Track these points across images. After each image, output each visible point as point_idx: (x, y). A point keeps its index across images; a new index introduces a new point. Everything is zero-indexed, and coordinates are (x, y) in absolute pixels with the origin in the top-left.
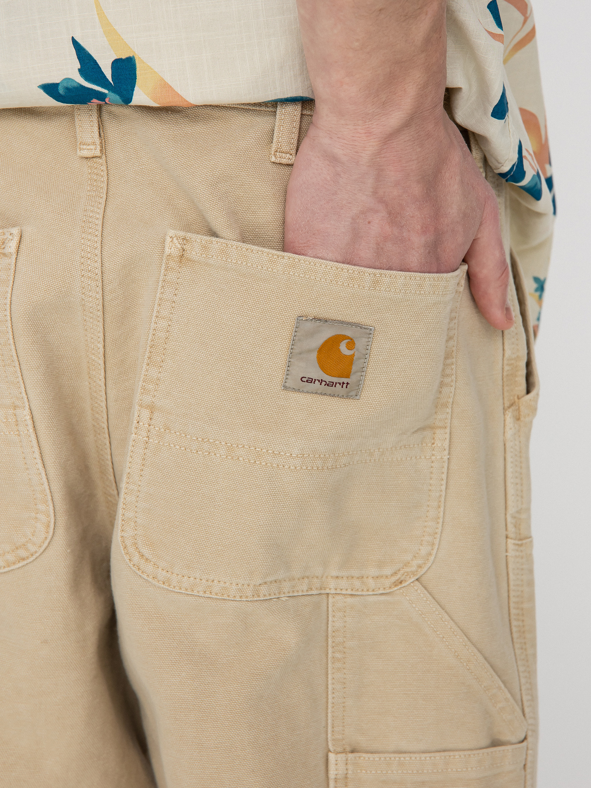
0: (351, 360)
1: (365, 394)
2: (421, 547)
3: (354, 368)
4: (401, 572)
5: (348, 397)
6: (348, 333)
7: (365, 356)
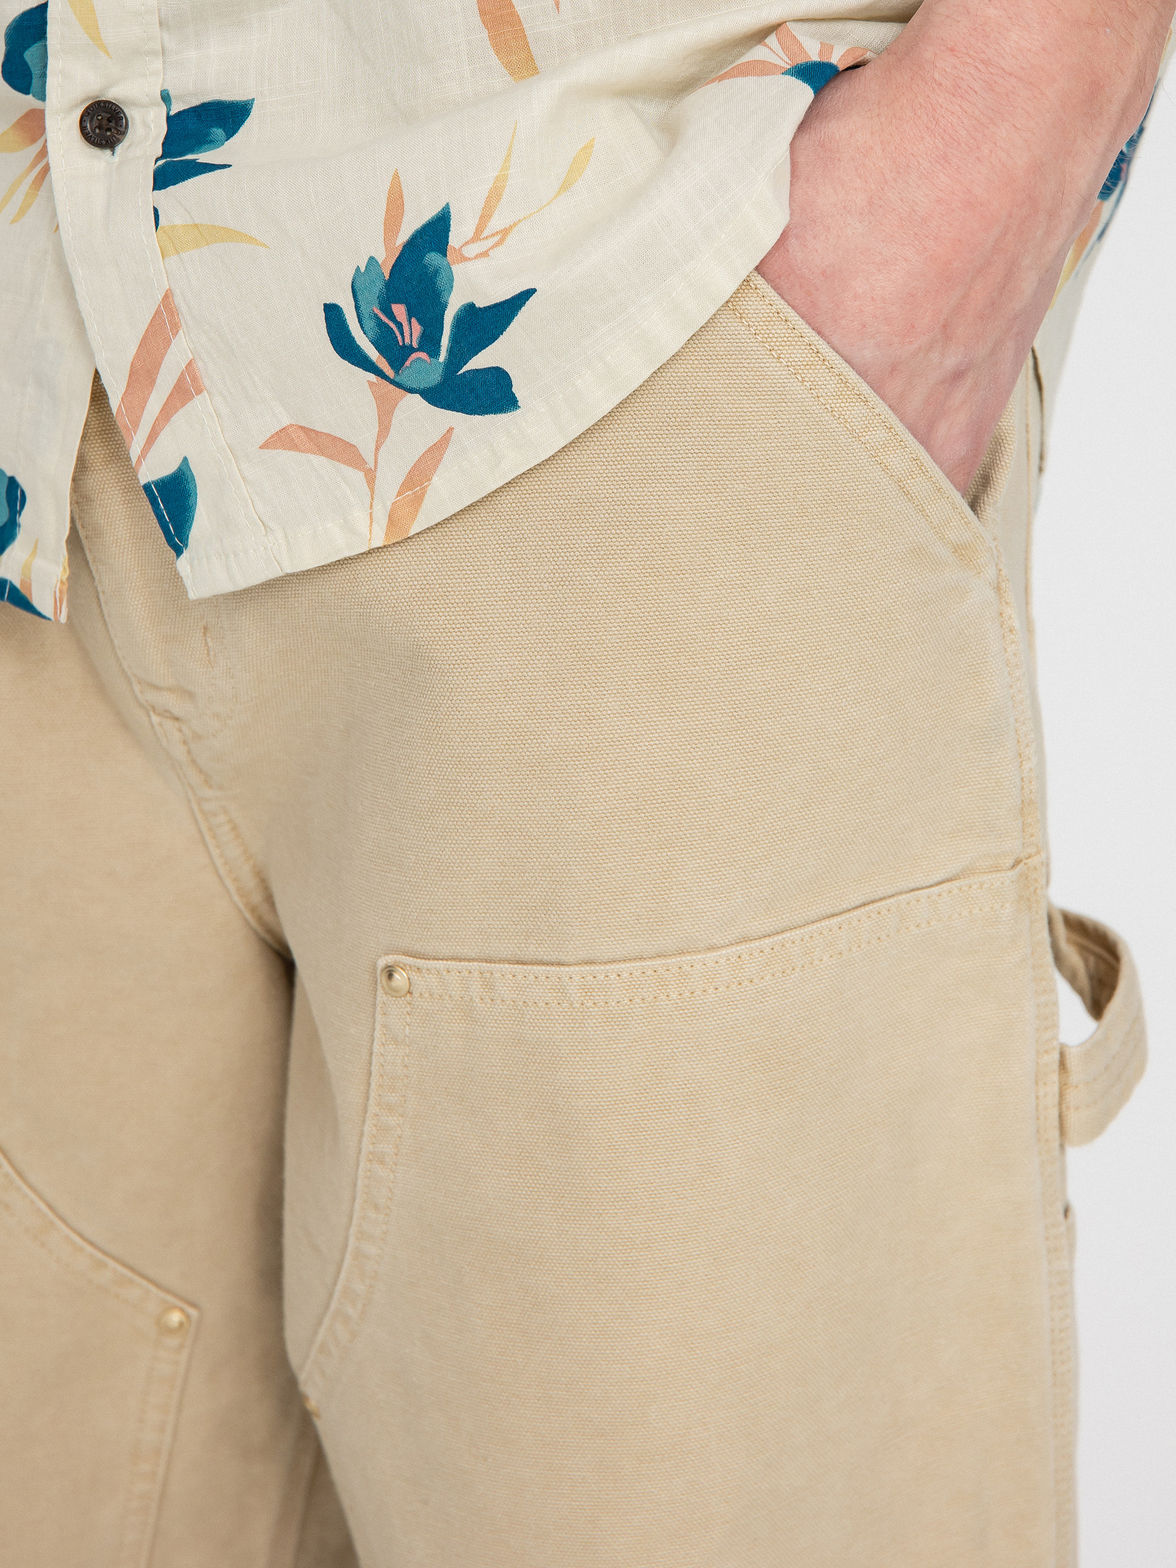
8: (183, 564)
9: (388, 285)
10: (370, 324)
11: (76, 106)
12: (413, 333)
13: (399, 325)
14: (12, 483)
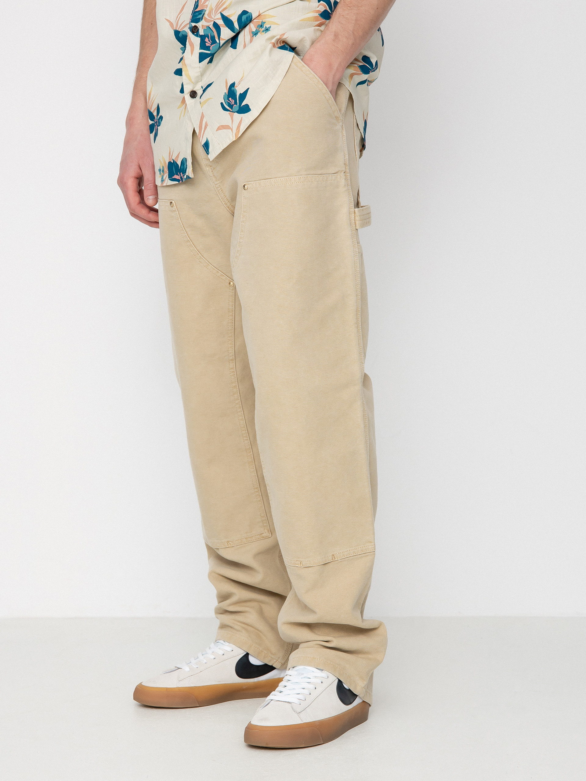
8: (209, 156)
9: (228, 95)
10: (227, 103)
11: (188, 93)
12: (233, 102)
13: (231, 102)
14: (186, 158)
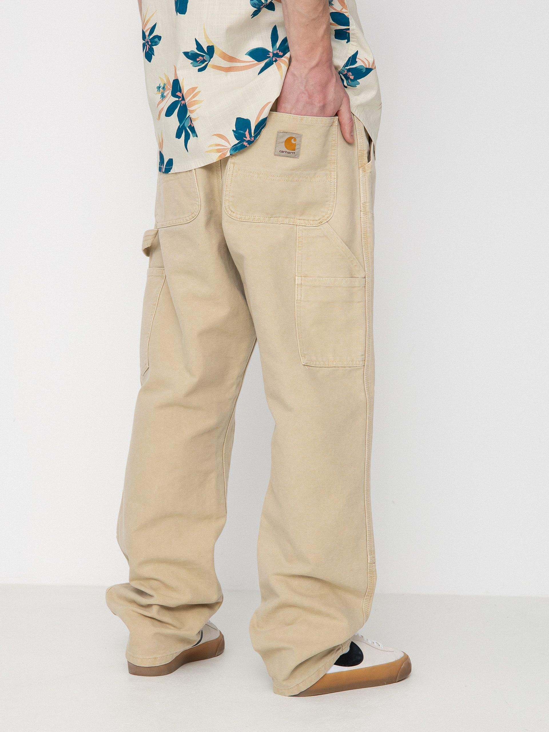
0: (295, 145)
1: (300, 157)
2: (328, 211)
3: (296, 148)
4: (322, 219)
5: (295, 158)
6: (294, 136)
7: (300, 144)
